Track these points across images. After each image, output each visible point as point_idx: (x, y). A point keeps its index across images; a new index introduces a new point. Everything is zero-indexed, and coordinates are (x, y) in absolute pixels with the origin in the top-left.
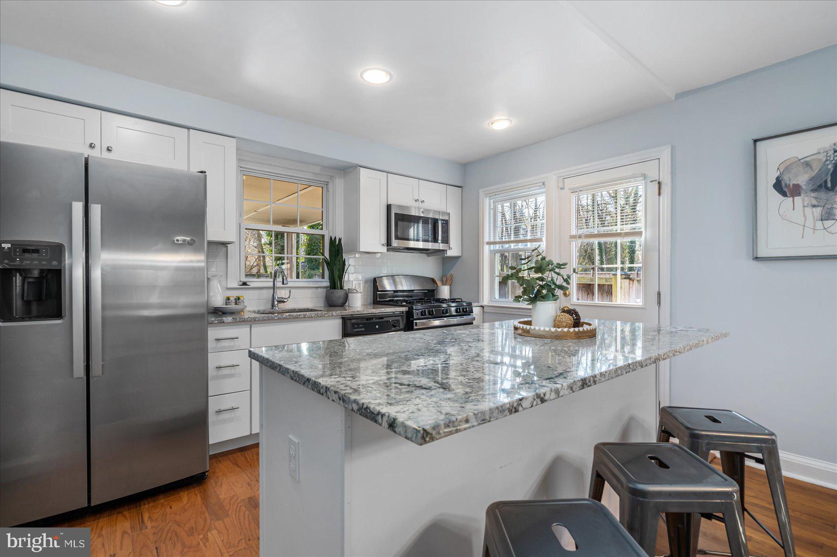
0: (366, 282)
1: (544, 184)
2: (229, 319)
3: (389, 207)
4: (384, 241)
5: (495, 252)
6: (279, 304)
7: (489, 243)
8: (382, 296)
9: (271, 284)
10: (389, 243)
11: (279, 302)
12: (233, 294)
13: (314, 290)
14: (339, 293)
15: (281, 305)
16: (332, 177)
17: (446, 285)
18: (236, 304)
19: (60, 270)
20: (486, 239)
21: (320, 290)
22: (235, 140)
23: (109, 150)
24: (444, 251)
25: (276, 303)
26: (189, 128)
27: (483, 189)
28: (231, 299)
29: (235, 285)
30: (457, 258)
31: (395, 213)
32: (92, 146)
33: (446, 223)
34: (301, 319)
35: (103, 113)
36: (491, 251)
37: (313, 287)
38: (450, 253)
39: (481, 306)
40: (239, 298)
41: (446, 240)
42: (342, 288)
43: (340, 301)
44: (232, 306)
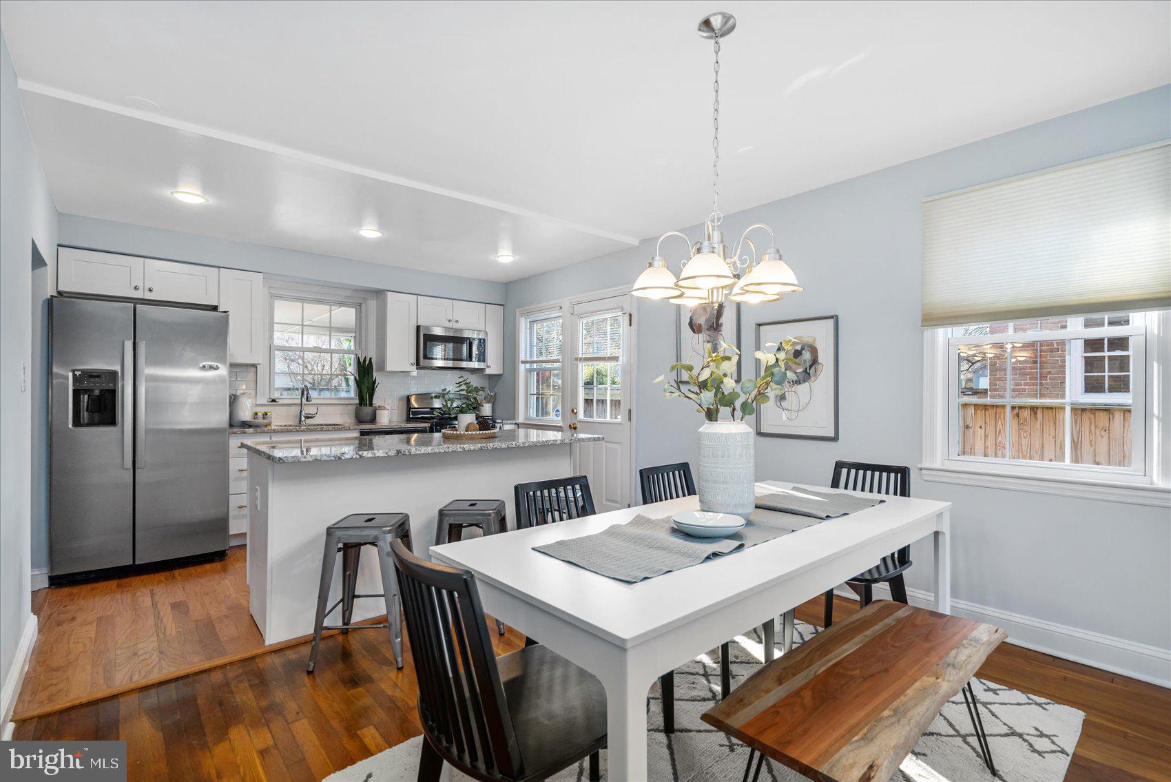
0: (401, 399)
1: (561, 308)
2: (251, 430)
3: (418, 328)
4: (413, 360)
5: (531, 370)
6: (307, 420)
7: (523, 362)
8: (414, 413)
9: (299, 401)
10: (418, 363)
11: (306, 418)
12: (261, 410)
13: (344, 407)
14: (367, 410)
15: (310, 421)
16: (365, 299)
17: (489, 403)
18: (264, 419)
19: (115, 390)
20: (522, 358)
21: (350, 407)
22: (261, 274)
23: (150, 290)
24: (482, 370)
25: (303, 419)
26: (219, 267)
27: (519, 309)
28: (259, 414)
29: (265, 402)
30: (499, 376)
31: (424, 334)
32: (136, 288)
33: (482, 343)
34: (317, 432)
35: (147, 260)
36: (526, 370)
37: (343, 404)
38: (488, 371)
39: (516, 424)
40: (266, 414)
41: (482, 358)
42: (371, 405)
43: (368, 418)
44: (260, 421)
